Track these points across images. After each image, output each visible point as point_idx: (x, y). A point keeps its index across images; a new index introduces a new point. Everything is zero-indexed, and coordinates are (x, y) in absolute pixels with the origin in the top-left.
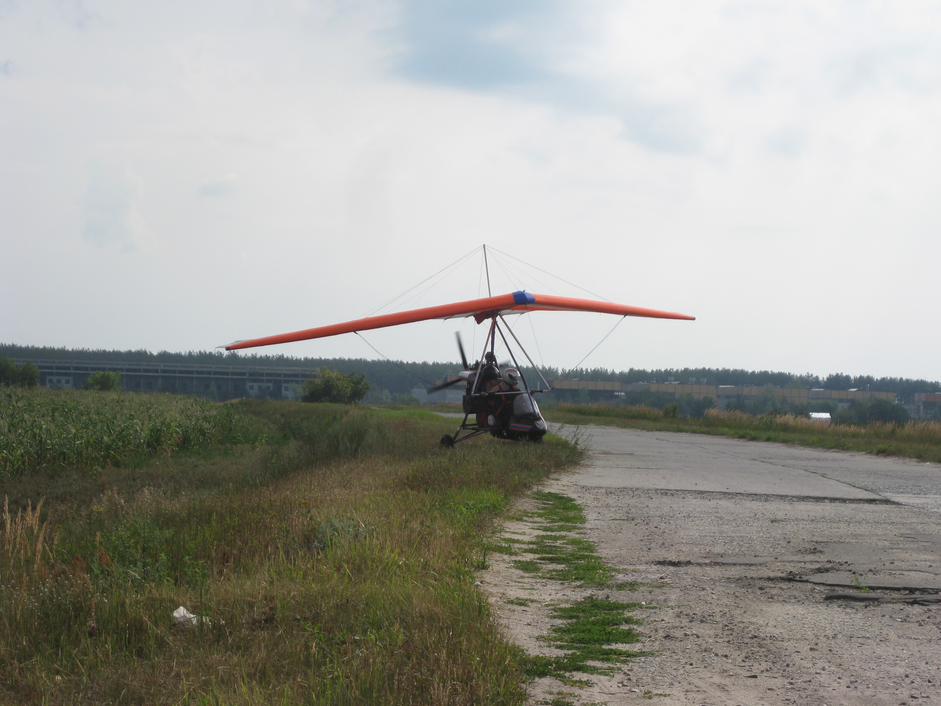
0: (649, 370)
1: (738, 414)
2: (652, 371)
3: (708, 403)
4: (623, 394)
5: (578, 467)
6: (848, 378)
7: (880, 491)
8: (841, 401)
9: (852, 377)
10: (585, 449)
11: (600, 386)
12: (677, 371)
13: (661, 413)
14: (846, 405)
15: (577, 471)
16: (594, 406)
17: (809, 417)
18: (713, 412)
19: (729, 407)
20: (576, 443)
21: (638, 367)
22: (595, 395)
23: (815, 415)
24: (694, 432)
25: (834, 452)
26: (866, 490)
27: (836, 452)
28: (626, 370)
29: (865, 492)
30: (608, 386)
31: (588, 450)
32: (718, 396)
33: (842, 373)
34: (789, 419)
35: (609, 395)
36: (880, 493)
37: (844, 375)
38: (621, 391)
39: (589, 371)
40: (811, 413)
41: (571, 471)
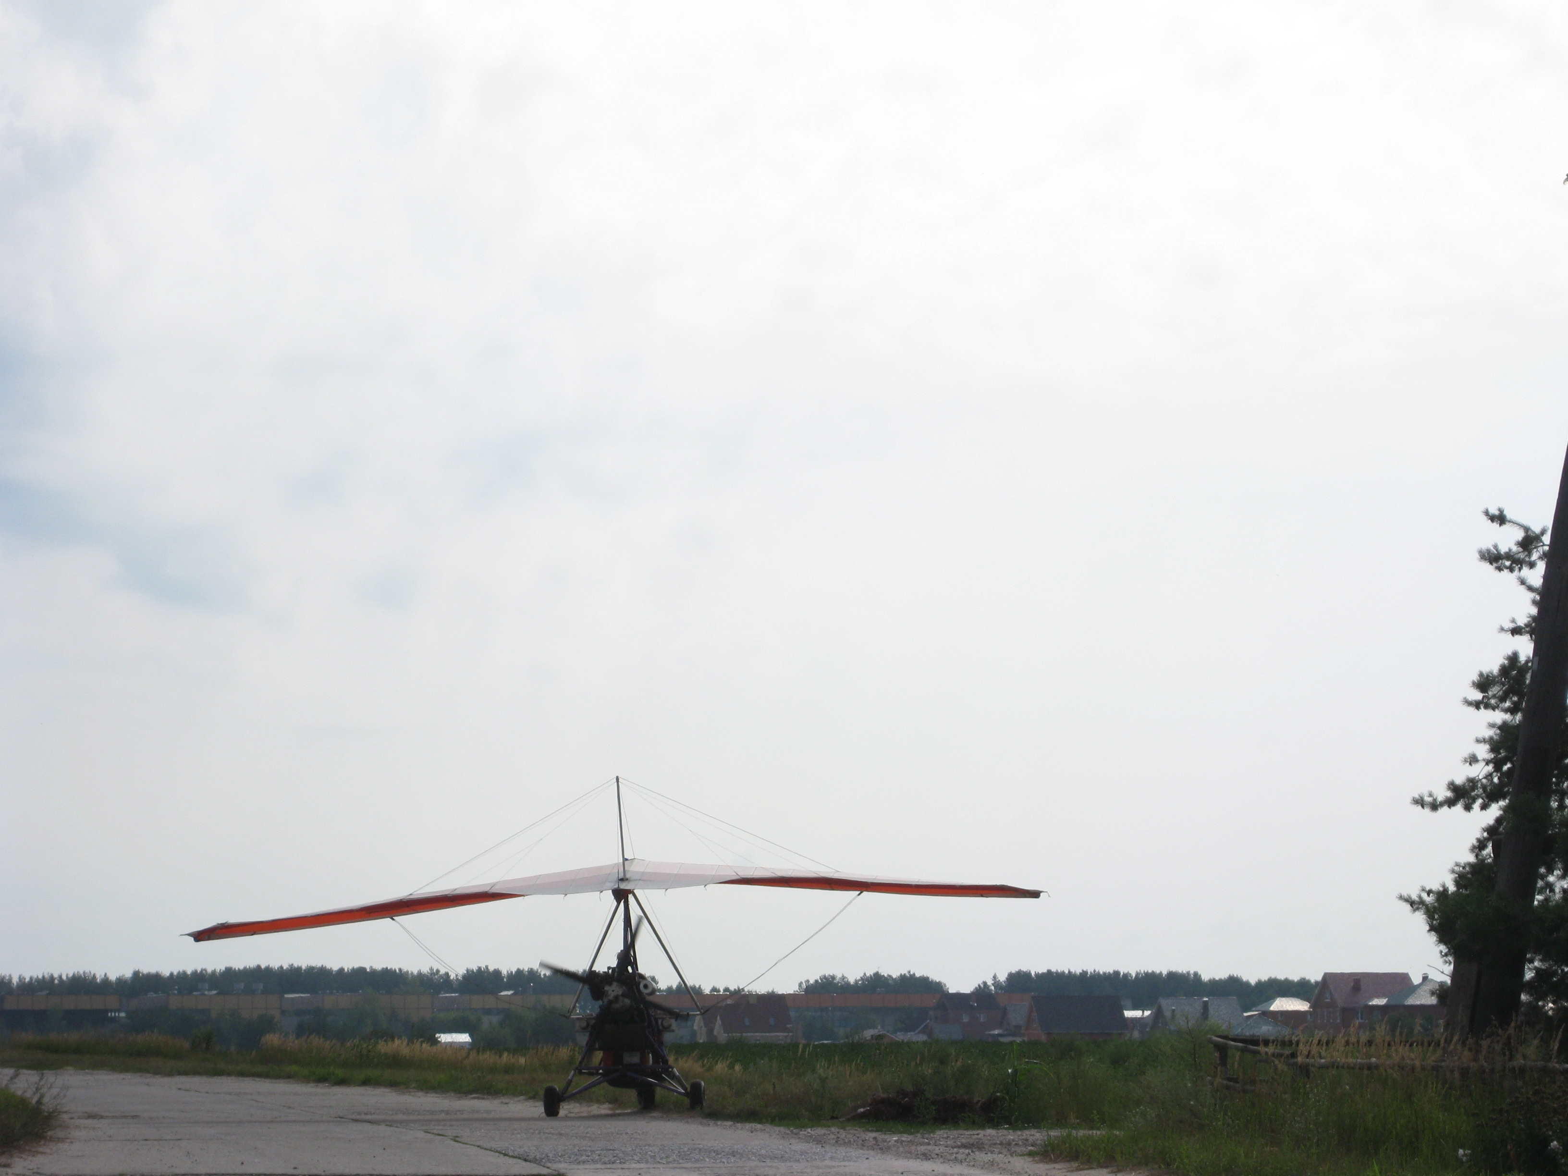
0: (166, 973)
1: (316, 1041)
2: (172, 974)
3: (267, 1024)
4: (123, 1015)
5: (42, 1142)
6: (497, 973)
7: (549, 1161)
8: (488, 1012)
9: (504, 972)
10: (53, 1112)
11: (84, 1003)
12: (214, 972)
13: (187, 1045)
14: (495, 1019)
15: (41, 1149)
16: (73, 1037)
17: (435, 1042)
18: (272, 1039)
19: (301, 1030)
20: (39, 1102)
21: (148, 968)
22: (74, 1018)
23: (445, 1038)
24: (242, 1074)
25: (474, 1098)
26: (526, 1160)
27: (478, 1098)
28: (128, 974)
29: (524, 1163)
30: (97, 1003)
31: (60, 1113)
32: (283, 1012)
33: (487, 967)
34: (400, 1046)
35: (99, 1017)
36: (549, 1165)
37: (491, 969)
38: (119, 1011)
39: (64, 978)
40: (437, 1035)
41: (30, 1150)
